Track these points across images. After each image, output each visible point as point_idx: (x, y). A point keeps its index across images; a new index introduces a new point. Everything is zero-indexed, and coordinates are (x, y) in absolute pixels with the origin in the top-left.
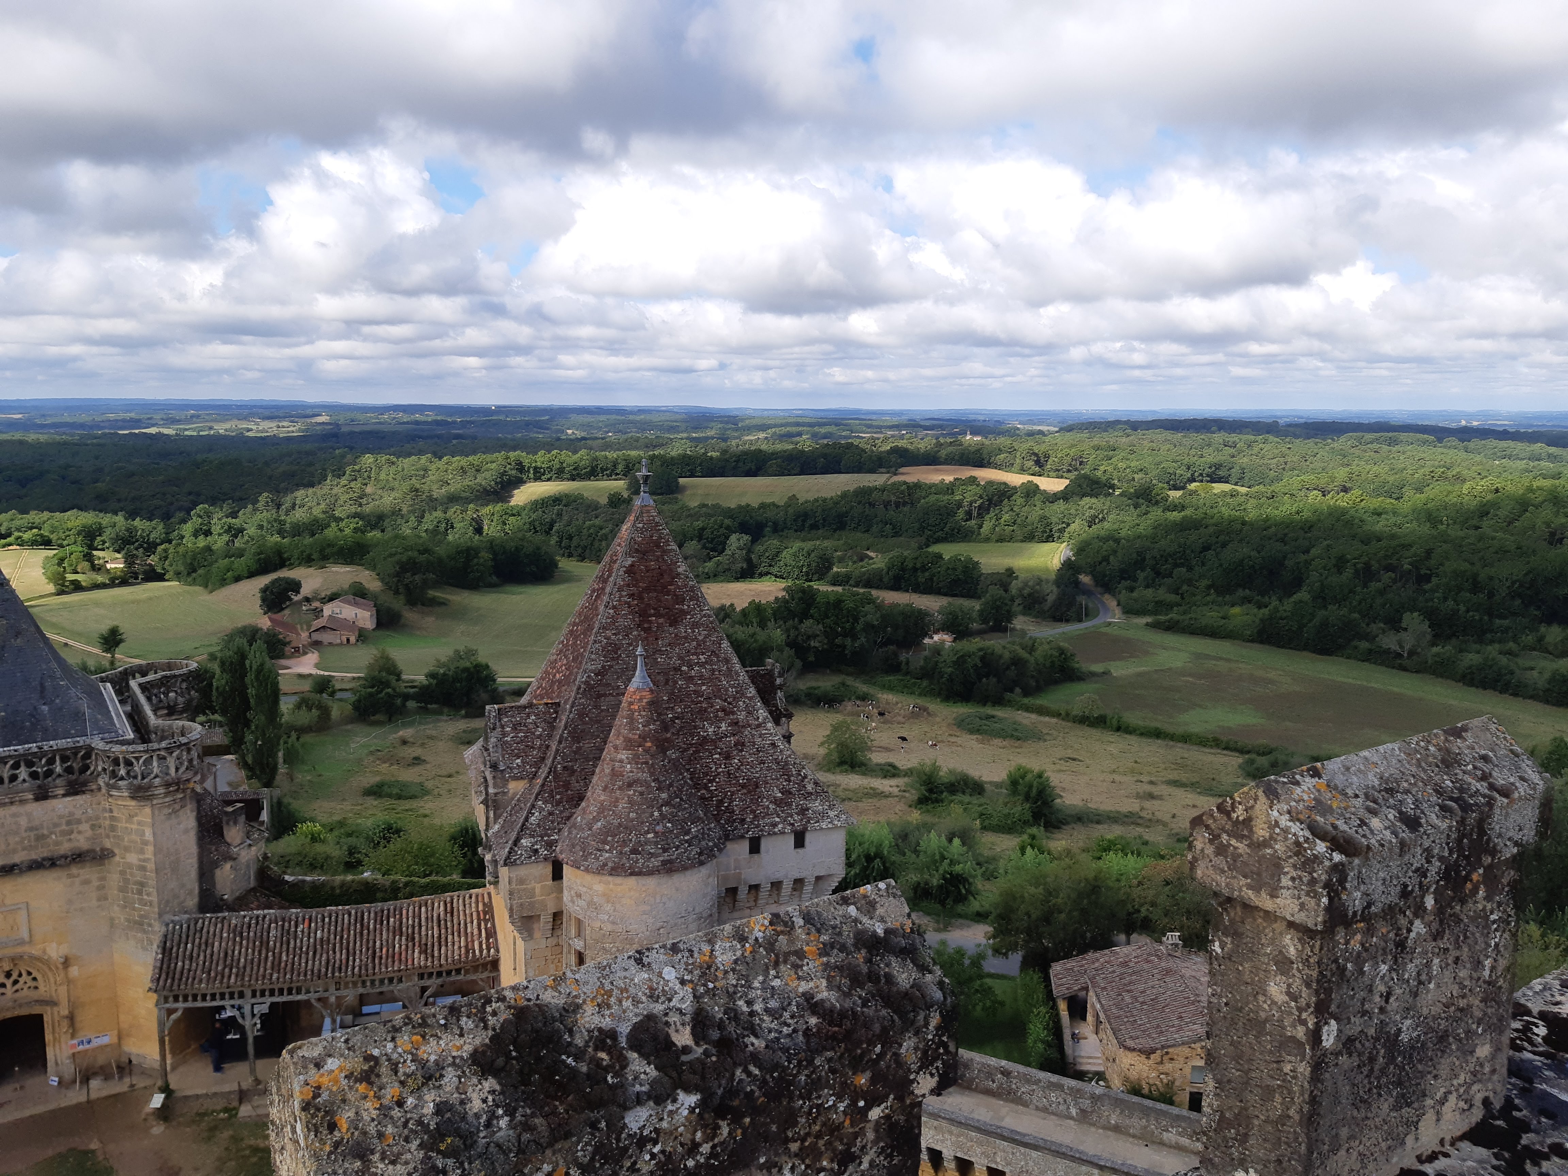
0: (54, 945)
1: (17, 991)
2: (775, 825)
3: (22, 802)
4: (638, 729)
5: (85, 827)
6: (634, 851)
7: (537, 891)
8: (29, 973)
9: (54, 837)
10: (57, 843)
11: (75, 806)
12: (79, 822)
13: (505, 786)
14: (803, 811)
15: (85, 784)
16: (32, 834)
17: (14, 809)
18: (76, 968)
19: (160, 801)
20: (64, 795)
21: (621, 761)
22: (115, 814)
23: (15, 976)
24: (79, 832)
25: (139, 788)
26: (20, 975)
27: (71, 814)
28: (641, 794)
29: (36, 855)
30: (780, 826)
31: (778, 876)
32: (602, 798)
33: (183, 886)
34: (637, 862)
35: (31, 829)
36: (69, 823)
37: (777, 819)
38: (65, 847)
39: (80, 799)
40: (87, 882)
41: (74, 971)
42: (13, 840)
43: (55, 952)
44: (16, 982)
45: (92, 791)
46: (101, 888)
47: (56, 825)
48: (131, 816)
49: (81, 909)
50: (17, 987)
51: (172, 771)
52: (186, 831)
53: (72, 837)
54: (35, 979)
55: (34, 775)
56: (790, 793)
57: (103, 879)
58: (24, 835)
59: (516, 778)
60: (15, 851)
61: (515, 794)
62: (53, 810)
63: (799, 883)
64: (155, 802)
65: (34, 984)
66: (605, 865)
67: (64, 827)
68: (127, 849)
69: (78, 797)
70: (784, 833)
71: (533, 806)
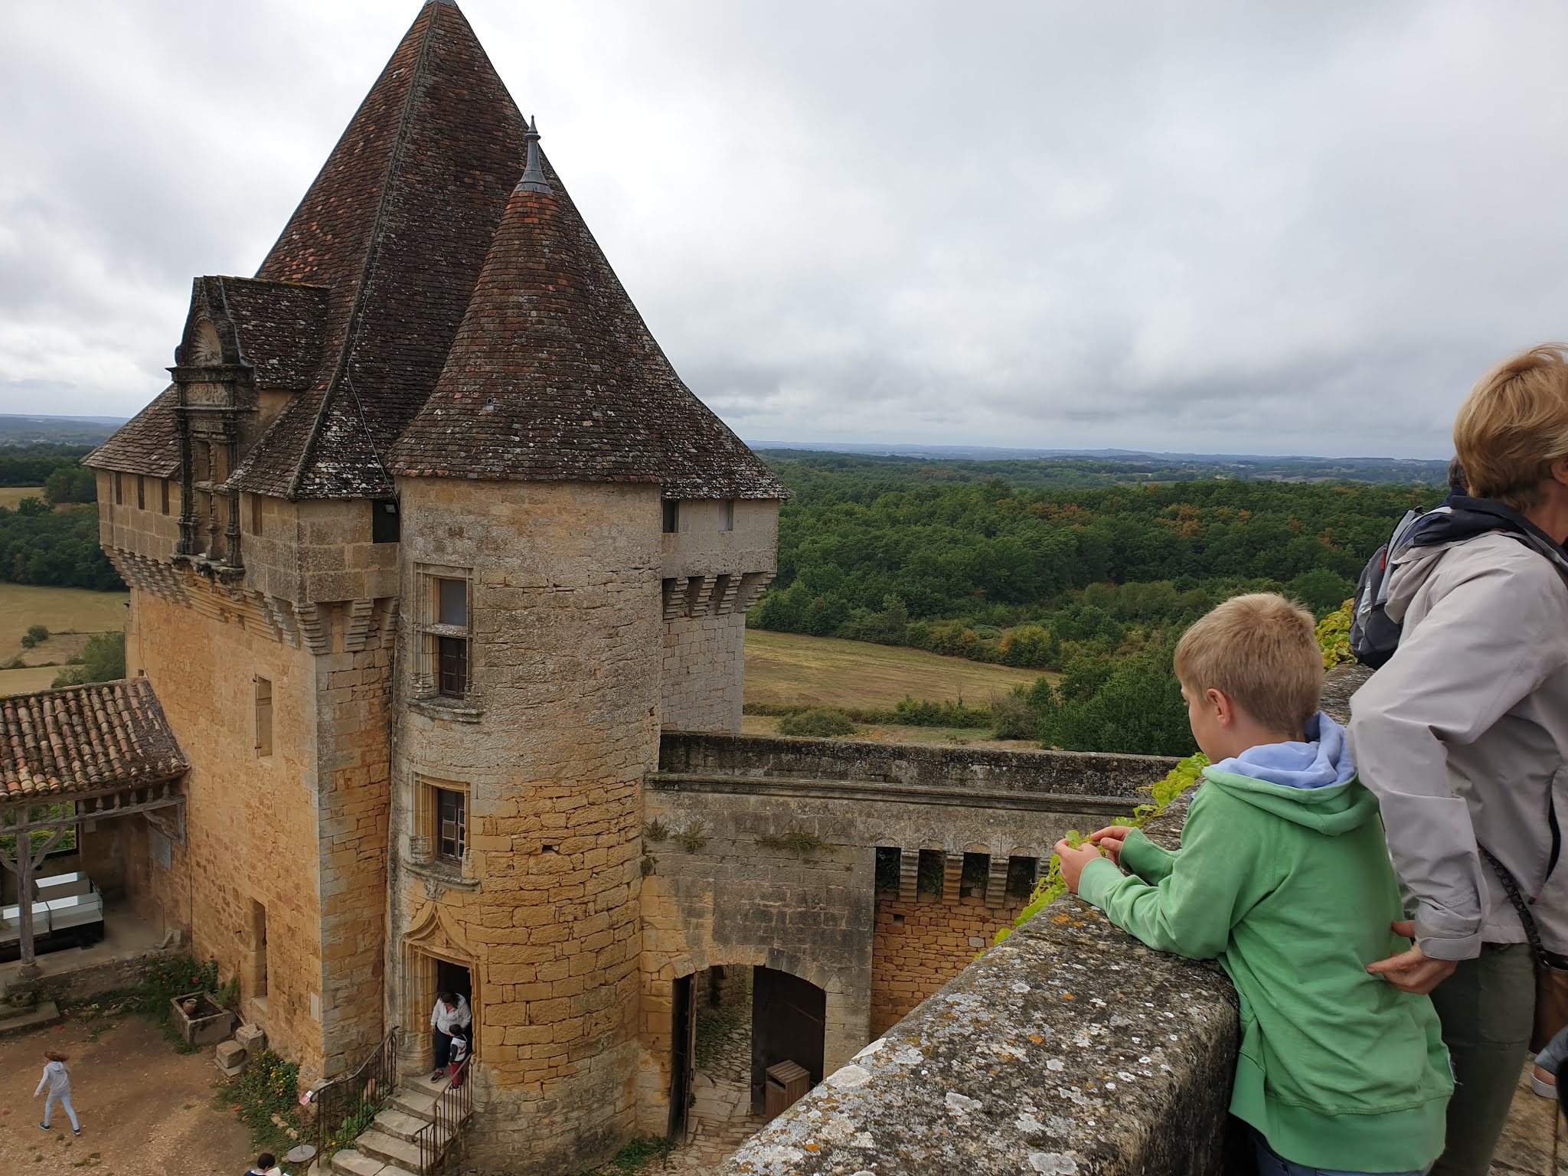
2: (698, 487)
4: (543, 255)
6: (565, 443)
7: (348, 557)
13: (253, 400)
14: (729, 474)
21: (519, 306)
28: (561, 358)
30: (705, 489)
31: (699, 568)
32: (488, 368)
34: (575, 459)
37: (699, 481)
56: (706, 450)
59: (273, 390)
61: (270, 419)
63: (722, 580)
66: (514, 467)
70: (712, 498)
71: (326, 416)
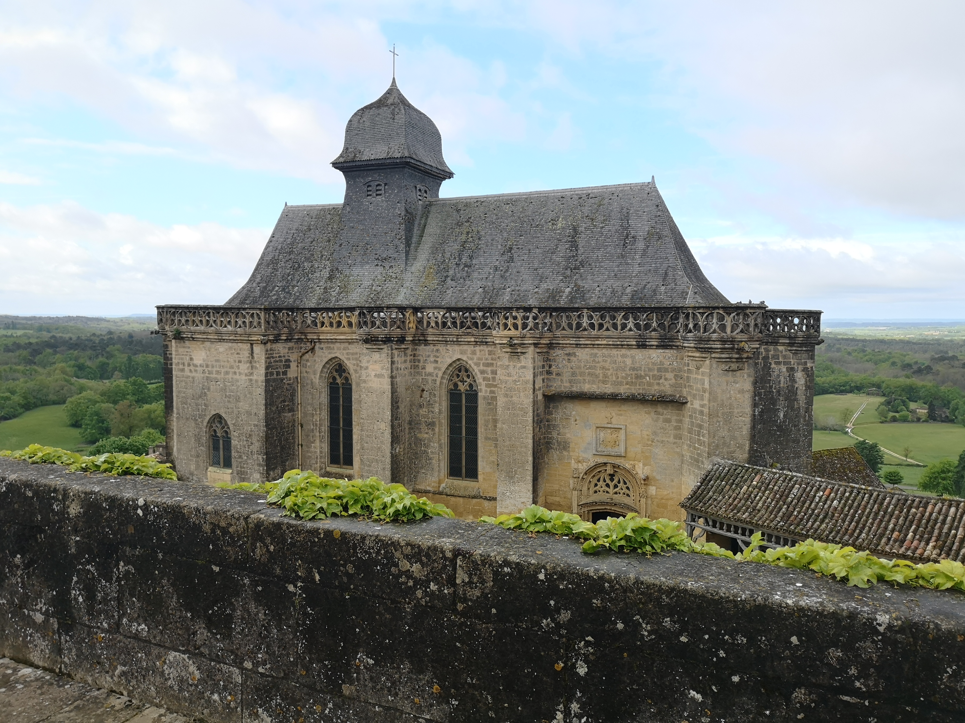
0: (641, 465)
1: (616, 493)
3: (629, 346)
5: (670, 375)
8: (625, 483)
9: (648, 378)
10: (650, 384)
11: (664, 358)
12: (666, 370)
15: (672, 339)
16: (634, 373)
17: (623, 351)
18: (654, 488)
19: (717, 355)
20: (658, 347)
22: (690, 368)
23: (615, 481)
24: (666, 379)
25: (700, 340)
26: (619, 482)
27: (661, 363)
29: (635, 390)
33: (733, 438)
35: (633, 369)
36: (659, 370)
38: (654, 390)
39: (669, 353)
40: (668, 421)
41: (652, 490)
42: (621, 374)
43: (641, 471)
44: (616, 486)
45: (677, 346)
46: (678, 428)
47: (650, 370)
48: (698, 368)
49: (662, 442)
50: (616, 490)
51: (728, 330)
52: (742, 391)
53: (661, 381)
54: (628, 488)
55: (637, 326)
57: (680, 421)
58: (628, 373)
60: (621, 384)
62: (649, 358)
64: (713, 355)
65: (627, 492)
67: (656, 372)
68: (694, 396)
69: (667, 351)
